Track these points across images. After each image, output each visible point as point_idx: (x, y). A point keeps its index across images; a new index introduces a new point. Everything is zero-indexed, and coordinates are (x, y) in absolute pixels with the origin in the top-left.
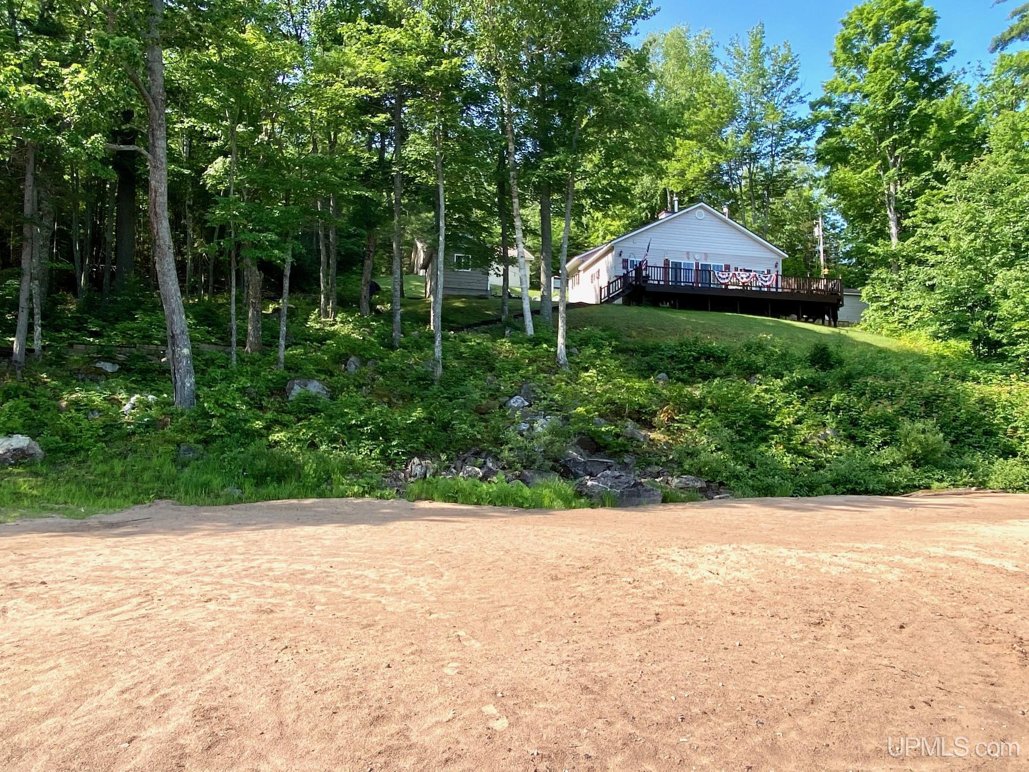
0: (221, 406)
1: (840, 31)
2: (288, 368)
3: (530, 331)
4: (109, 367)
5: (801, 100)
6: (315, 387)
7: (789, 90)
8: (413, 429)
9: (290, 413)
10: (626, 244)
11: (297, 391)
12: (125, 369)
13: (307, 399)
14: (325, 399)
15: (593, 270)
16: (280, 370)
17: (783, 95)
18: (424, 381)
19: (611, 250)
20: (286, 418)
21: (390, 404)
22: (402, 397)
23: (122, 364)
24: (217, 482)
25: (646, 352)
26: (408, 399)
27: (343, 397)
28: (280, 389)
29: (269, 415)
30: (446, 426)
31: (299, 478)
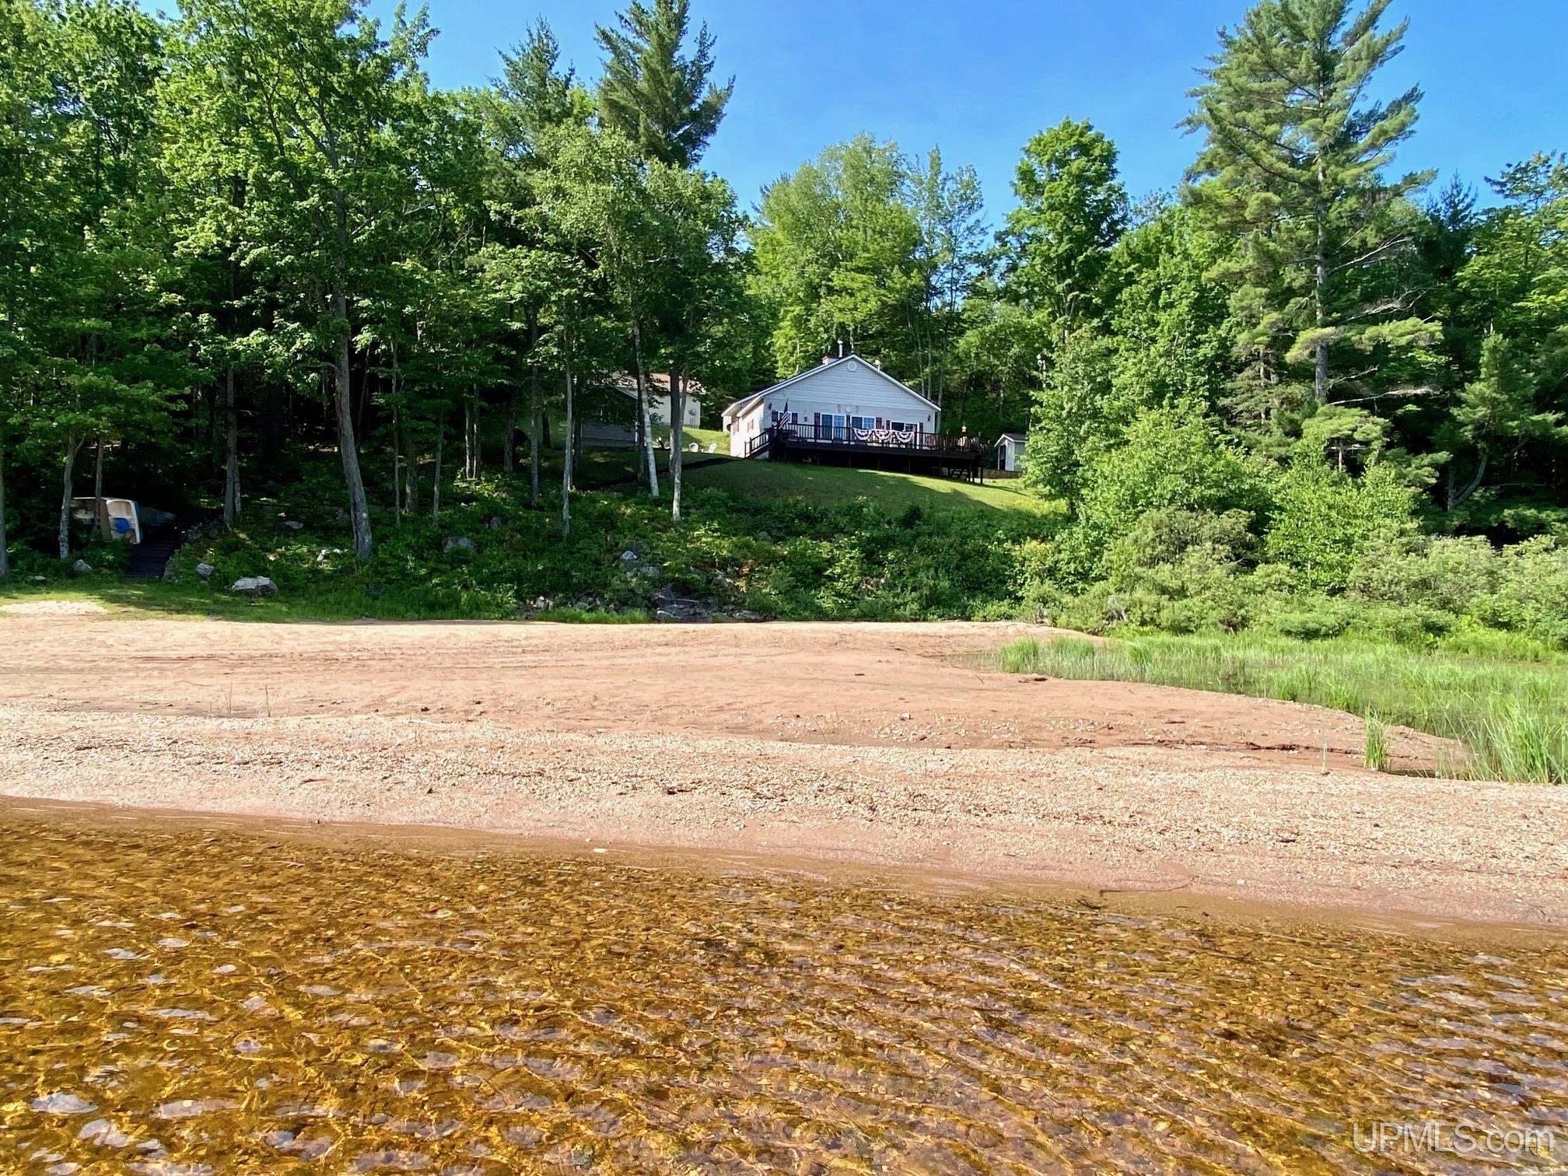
0: (394, 557)
1: (1019, 160)
2: (442, 527)
3: (656, 492)
4: (295, 525)
5: (983, 231)
6: (464, 543)
7: (971, 221)
8: (540, 575)
9: (445, 563)
10: (777, 396)
11: (450, 545)
12: (309, 527)
13: (458, 552)
14: (473, 552)
15: (749, 418)
16: (434, 527)
17: (964, 225)
18: (555, 537)
19: (761, 402)
20: (443, 567)
21: (525, 557)
22: (535, 551)
23: (304, 522)
24: (402, 608)
25: (757, 511)
26: (539, 553)
27: (487, 552)
28: (437, 544)
29: (432, 564)
30: (566, 574)
31: (457, 607)
